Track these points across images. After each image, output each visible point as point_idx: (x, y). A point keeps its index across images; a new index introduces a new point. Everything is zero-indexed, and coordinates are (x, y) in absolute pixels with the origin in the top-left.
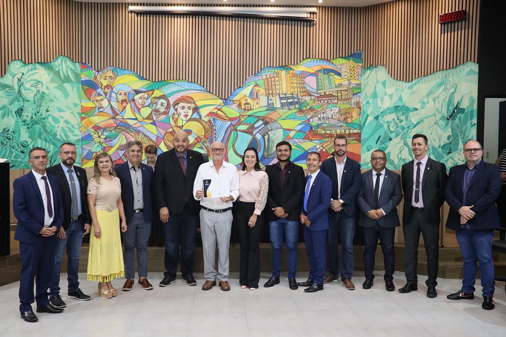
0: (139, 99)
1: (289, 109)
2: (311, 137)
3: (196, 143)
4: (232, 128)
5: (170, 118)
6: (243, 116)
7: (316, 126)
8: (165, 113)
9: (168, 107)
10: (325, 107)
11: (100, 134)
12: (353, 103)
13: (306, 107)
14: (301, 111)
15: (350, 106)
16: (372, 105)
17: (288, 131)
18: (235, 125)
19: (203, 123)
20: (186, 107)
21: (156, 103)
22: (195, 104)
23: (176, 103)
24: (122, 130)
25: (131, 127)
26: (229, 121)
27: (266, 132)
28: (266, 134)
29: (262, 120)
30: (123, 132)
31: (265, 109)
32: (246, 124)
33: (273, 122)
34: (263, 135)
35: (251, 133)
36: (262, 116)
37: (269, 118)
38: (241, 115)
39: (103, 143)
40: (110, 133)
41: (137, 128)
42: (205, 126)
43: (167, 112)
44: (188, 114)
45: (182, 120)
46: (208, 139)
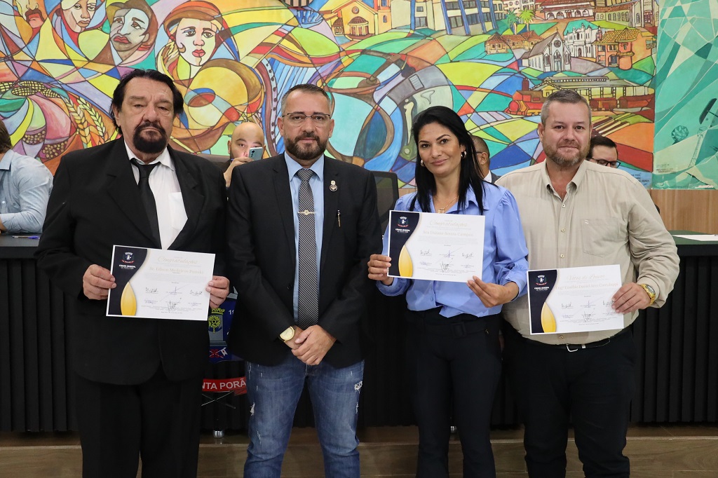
0: (73, 10)
1: (469, 35)
2: (523, 108)
3: (227, 123)
5: (156, 58)
6: (348, 53)
7: (538, 78)
8: (144, 46)
9: (152, 30)
10: (561, 27)
12: (634, 17)
13: (512, 29)
14: (498, 38)
15: (626, 24)
16: (689, 18)
17: (464, 93)
19: (245, 72)
20: (199, 30)
21: (119, 20)
22: (223, 22)
23: (173, 20)
24: (33, 89)
25: (56, 82)
26: (312, 65)
27: (406, 95)
28: (407, 101)
29: (398, 62)
30: (34, 97)
31: (406, 35)
32: (355, 73)
33: (424, 67)
34: (399, 101)
35: (368, 98)
36: (399, 54)
37: (417, 58)
38: (342, 50)
40: (1, 98)
41: (72, 86)
42: (248, 79)
43: (149, 44)
44: (203, 48)
45: (190, 64)
46: (256, 114)
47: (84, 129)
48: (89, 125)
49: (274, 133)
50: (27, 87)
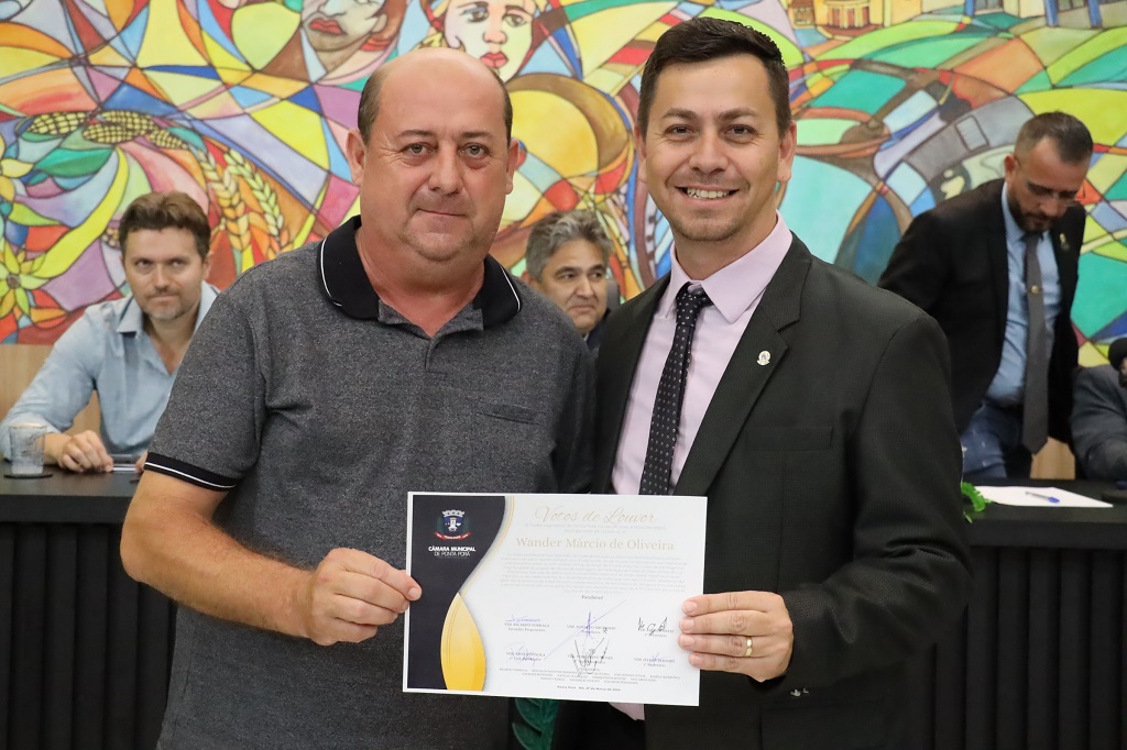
8: (375, 41)
9: (392, 8)
19: (593, 103)
20: (496, 10)
24: (128, 130)
25: (179, 115)
27: (949, 161)
28: (949, 173)
29: (933, 89)
30: (132, 146)
31: (952, 27)
32: (835, 111)
33: (993, 100)
34: (931, 175)
35: (863, 167)
36: (934, 69)
37: (975, 78)
38: (808, 59)
39: (16, 206)
40: (58, 147)
41: (215, 124)
42: (599, 120)
43: (386, 35)
44: (505, 49)
46: (615, 197)
47: (236, 220)
48: (248, 210)
49: (651, 238)
50: (116, 124)
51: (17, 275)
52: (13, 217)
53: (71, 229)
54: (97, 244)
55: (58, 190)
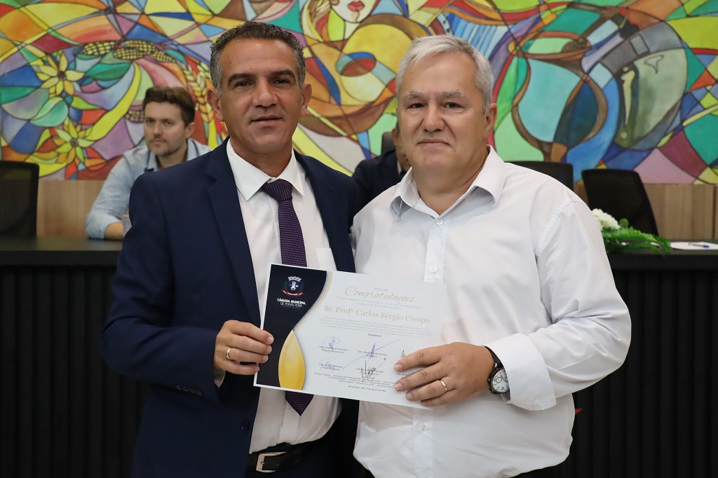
3: (391, 98)
4: (511, 47)
5: (301, 13)
6: (551, 6)
11: (63, 66)
17: (703, 58)
18: (523, 37)
19: (415, 31)
24: (140, 51)
25: (170, 42)
26: (503, 23)
27: (626, 62)
28: (626, 69)
29: (616, 19)
30: (142, 61)
32: (558, 33)
33: (651, 25)
34: (615, 70)
35: (574, 66)
36: (617, 7)
37: (640, 12)
38: (542, 2)
39: (75, 98)
40: (99, 63)
41: (191, 47)
45: (344, 20)
47: (204, 104)
50: (133, 48)
51: (77, 139)
52: (74, 104)
53: (107, 111)
54: (123, 120)
55: (100, 88)
